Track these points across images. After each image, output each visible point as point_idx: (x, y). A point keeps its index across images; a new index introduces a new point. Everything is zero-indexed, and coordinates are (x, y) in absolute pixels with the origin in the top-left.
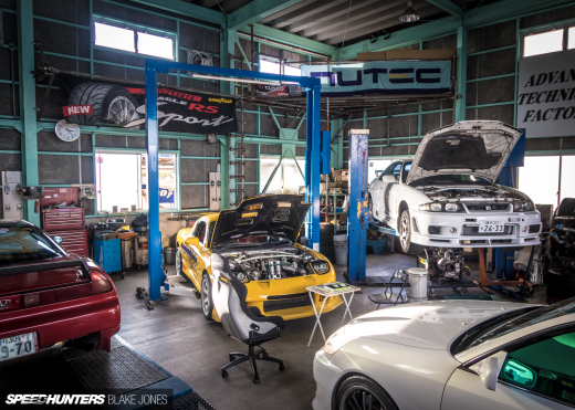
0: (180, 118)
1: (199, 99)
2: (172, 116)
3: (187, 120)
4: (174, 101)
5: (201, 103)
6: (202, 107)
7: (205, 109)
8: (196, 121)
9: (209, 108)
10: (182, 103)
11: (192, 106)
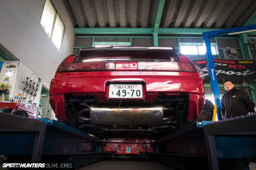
0: (224, 72)
1: (234, 62)
2: (220, 71)
3: (228, 73)
4: (220, 64)
5: (235, 64)
6: (236, 66)
7: (238, 67)
8: (233, 73)
9: (240, 66)
10: (224, 65)
11: (230, 66)
